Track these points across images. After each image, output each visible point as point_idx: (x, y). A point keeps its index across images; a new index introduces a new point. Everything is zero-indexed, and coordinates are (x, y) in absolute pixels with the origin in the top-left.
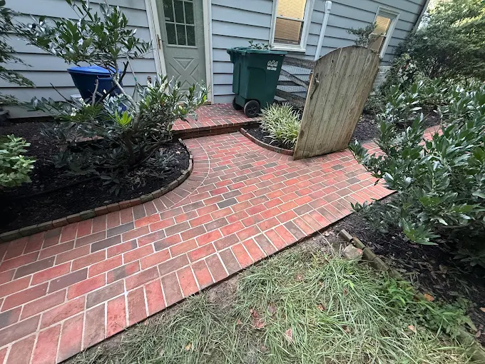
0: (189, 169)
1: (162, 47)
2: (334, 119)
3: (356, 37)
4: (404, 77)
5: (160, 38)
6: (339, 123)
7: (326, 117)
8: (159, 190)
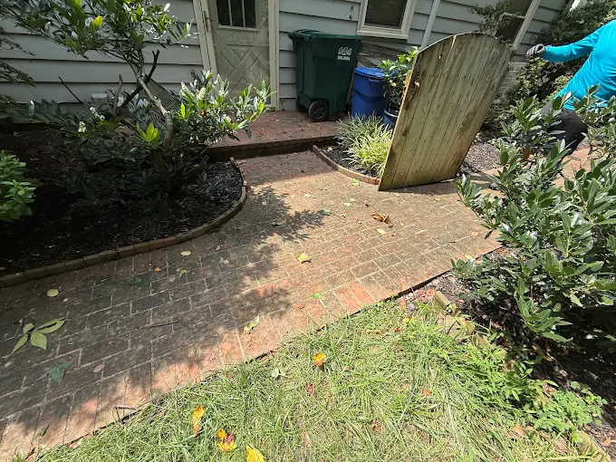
0: (241, 200)
1: (210, 29)
2: (438, 137)
3: (481, 19)
4: (543, 78)
5: (208, 16)
6: (445, 143)
7: (427, 134)
8: (201, 227)
